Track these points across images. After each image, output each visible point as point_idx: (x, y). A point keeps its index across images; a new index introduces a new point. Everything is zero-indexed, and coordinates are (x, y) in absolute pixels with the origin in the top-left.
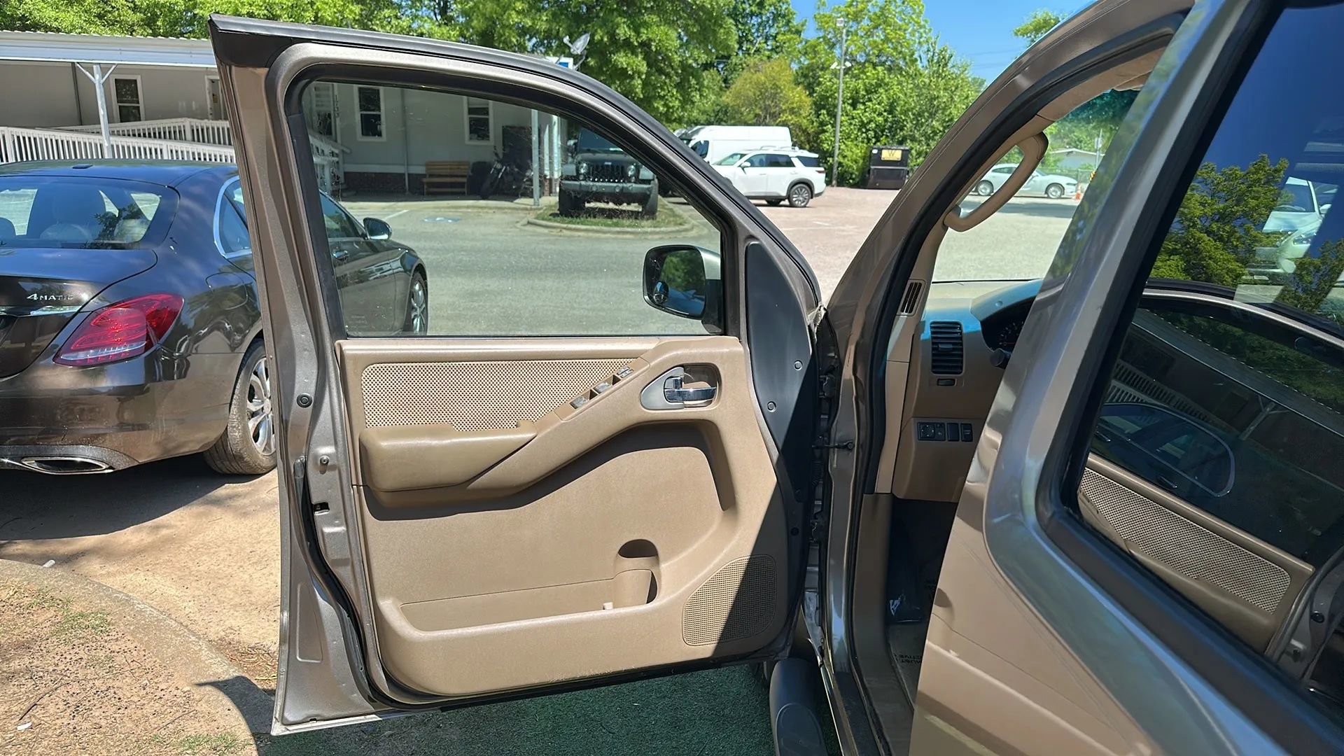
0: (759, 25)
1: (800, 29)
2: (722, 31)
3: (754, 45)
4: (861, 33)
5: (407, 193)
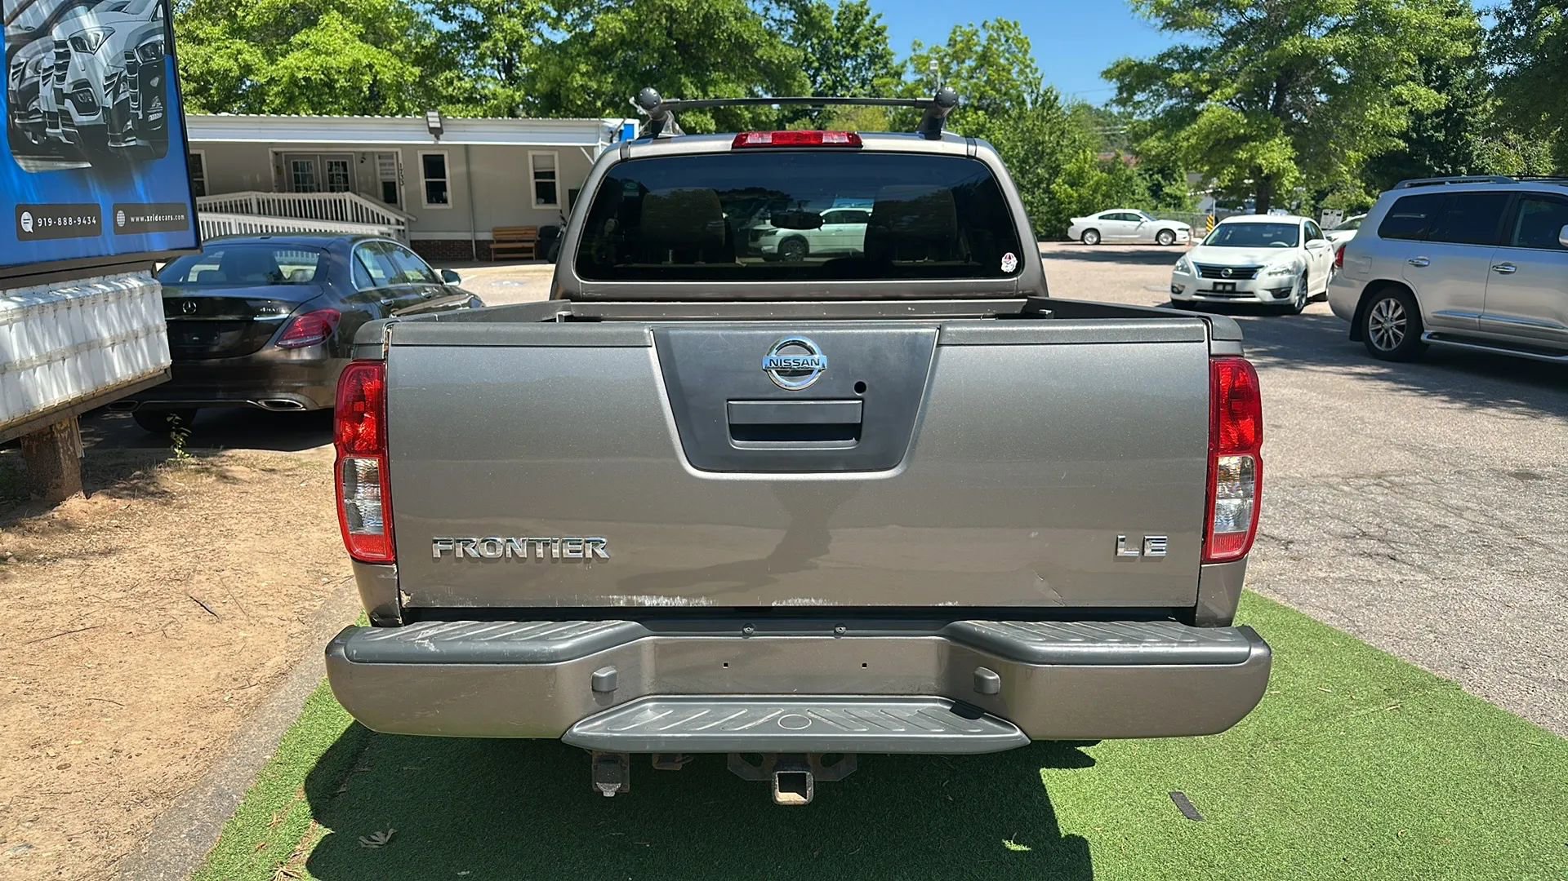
3: (849, 91)
5: (475, 259)
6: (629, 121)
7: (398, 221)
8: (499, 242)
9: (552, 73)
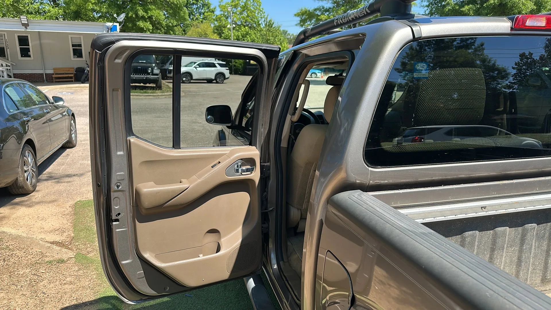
0: (197, 8)
1: (213, 10)
2: (182, 12)
3: (195, 17)
4: (238, 13)
5: (45, 82)
6: (115, 24)
7: (7, 65)
8: (56, 74)
9: (78, 2)
